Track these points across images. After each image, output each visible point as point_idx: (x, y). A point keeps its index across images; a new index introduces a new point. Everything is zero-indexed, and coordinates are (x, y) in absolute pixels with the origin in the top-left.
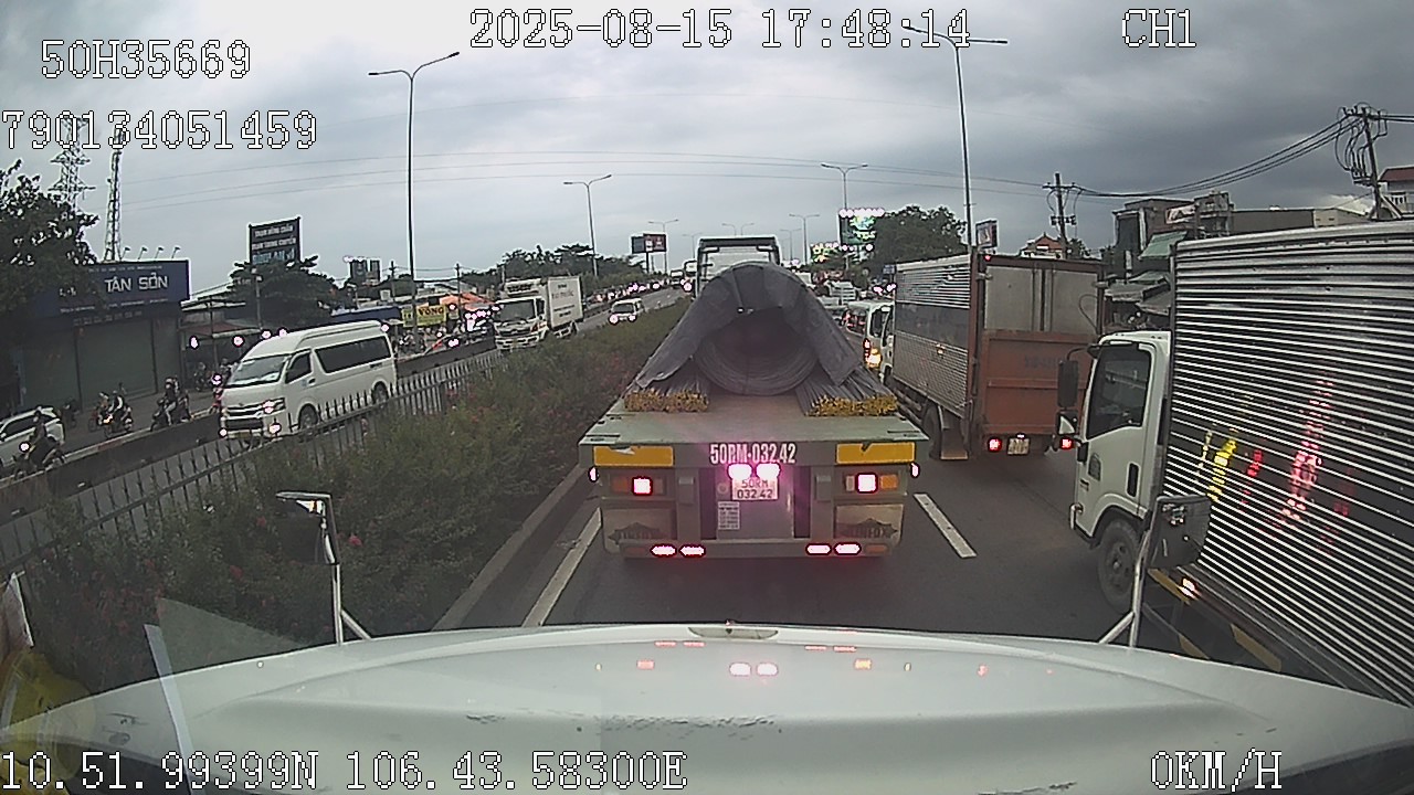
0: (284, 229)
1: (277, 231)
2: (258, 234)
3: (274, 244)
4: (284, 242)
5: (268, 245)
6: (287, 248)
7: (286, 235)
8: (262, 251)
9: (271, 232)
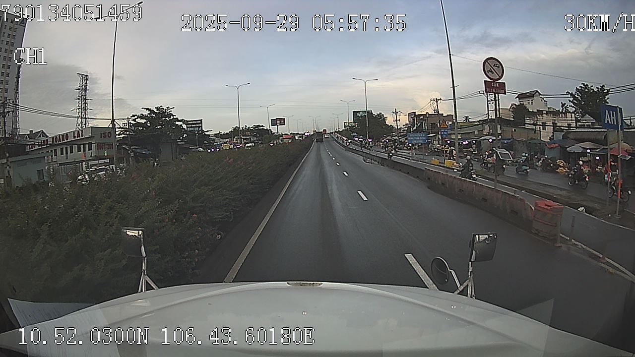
0: (198, 122)
2: (189, 122)
3: (195, 125)
4: (198, 125)
8: (191, 127)
9: (194, 122)
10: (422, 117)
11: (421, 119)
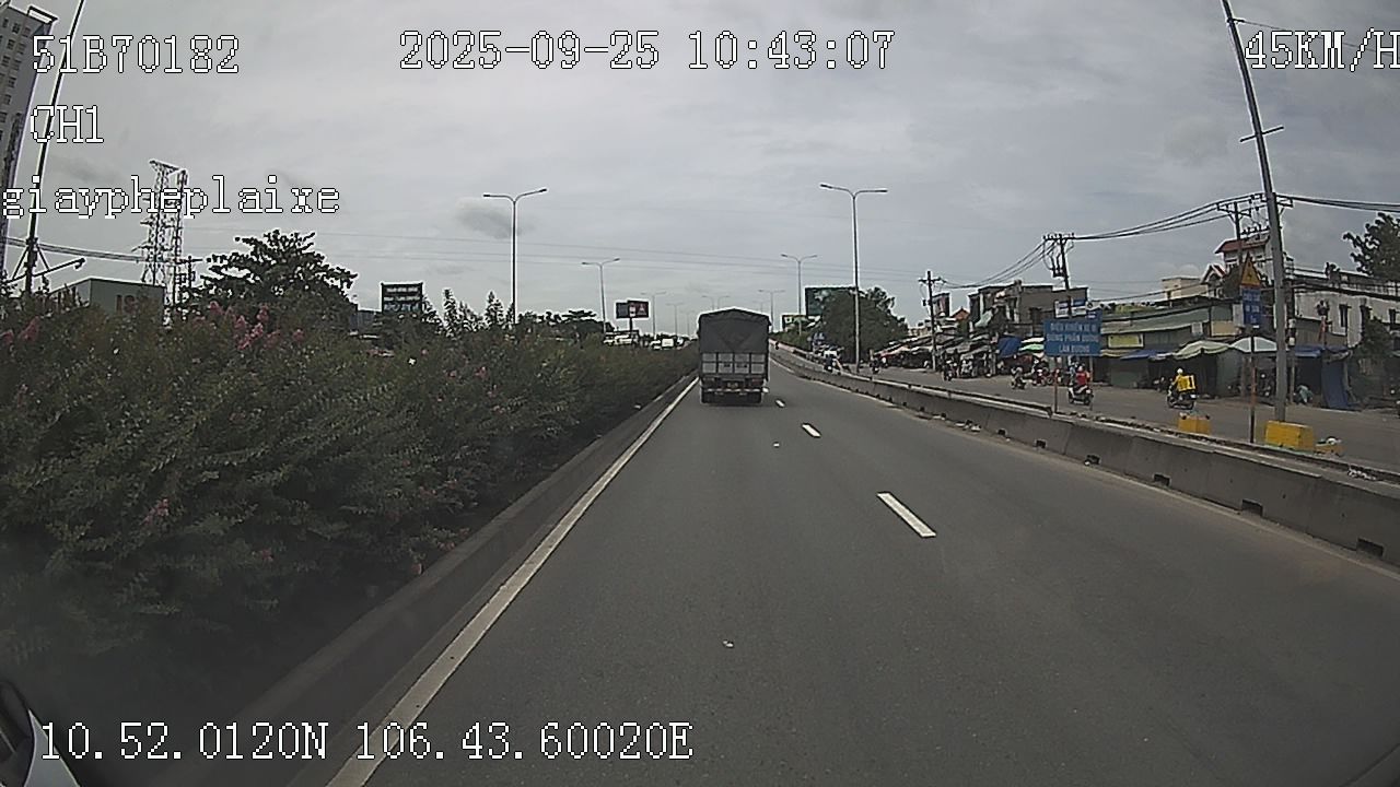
0: (411, 290)
1: (404, 290)
2: (389, 290)
3: (402, 299)
4: (410, 298)
5: (397, 298)
6: (413, 302)
7: (413, 294)
9: (401, 290)
10: (1002, 294)
11: (1001, 297)
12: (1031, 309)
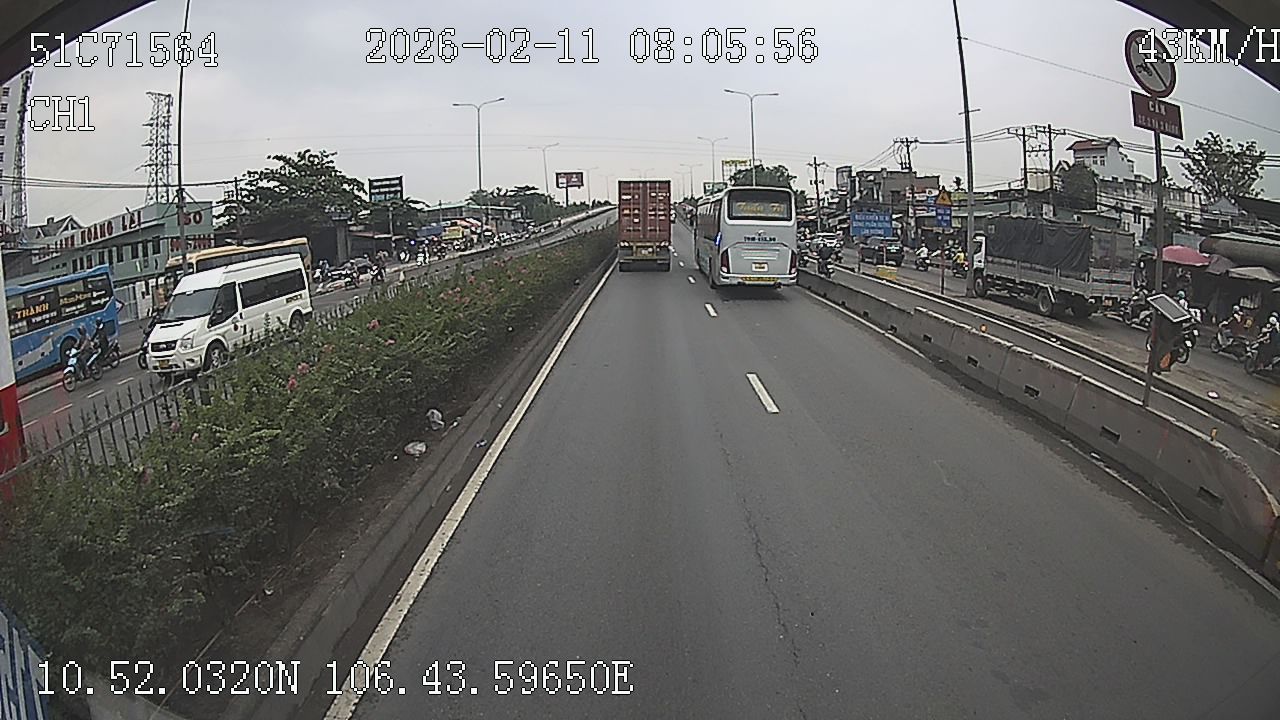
0: (394, 182)
1: (388, 183)
3: (387, 190)
4: (393, 189)
5: (382, 190)
6: (396, 192)
7: (395, 185)
8: (379, 193)
9: (384, 183)
10: (871, 178)
11: (870, 181)
12: (892, 192)
